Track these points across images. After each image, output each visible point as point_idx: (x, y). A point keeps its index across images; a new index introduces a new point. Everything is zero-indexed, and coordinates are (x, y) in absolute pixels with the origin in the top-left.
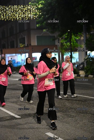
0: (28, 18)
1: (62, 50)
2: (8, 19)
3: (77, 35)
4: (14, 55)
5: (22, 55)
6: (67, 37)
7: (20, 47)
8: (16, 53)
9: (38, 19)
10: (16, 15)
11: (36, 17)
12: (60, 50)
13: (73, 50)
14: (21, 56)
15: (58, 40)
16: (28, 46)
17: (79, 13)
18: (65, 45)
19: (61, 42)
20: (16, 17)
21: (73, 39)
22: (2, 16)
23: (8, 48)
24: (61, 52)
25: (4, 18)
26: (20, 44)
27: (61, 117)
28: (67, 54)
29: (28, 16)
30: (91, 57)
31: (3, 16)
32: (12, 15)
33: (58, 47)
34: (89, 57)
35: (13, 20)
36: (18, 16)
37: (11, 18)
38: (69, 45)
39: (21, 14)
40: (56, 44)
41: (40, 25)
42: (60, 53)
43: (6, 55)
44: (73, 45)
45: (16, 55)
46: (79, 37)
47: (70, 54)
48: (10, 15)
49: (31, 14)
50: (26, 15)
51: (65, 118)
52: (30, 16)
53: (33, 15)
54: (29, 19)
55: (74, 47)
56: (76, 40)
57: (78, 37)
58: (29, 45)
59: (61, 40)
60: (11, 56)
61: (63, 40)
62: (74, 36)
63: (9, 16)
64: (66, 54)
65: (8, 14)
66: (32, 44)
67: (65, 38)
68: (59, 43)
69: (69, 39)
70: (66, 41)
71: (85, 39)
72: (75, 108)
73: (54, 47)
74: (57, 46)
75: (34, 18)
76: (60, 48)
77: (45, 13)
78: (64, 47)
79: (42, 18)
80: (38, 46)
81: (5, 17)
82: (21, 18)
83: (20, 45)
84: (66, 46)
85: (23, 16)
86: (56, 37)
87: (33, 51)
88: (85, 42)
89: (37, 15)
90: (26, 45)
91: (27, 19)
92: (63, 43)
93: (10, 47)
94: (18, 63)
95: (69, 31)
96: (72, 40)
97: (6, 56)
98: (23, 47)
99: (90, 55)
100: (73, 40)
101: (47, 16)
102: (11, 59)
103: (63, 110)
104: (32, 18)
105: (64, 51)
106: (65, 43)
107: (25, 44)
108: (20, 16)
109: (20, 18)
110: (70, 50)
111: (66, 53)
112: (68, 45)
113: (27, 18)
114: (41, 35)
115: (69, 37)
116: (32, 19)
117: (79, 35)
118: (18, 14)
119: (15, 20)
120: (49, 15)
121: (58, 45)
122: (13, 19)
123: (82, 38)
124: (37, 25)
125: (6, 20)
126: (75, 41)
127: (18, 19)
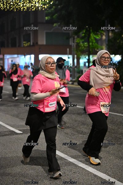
0: (36, 8)
1: (78, 52)
2: (9, 9)
3: (97, 33)
4: (16, 56)
5: (26, 57)
6: (84, 36)
7: (24, 46)
8: (18, 54)
9: (48, 10)
10: (19, 4)
11: (46, 8)
12: (75, 52)
13: (91, 53)
14: (24, 59)
15: (72, 38)
16: (33, 45)
17: (100, 5)
18: (81, 46)
19: (77, 41)
20: (19, 6)
21: (92, 38)
22: (2, 5)
23: (8, 46)
24: (76, 54)
25: (4, 7)
26: (24, 42)
27: (71, 134)
28: (84, 57)
29: (35, 6)
30: (114, 62)
31: (4, 5)
32: (14, 4)
33: (73, 47)
34: (111, 62)
35: (15, 11)
36: (22, 5)
37: (13, 7)
38: (87, 45)
39: (26, 2)
40: (70, 44)
41: (49, 17)
42: (76, 56)
43: (5, 55)
44: (91, 46)
45: (18, 57)
46: (100, 36)
47: (87, 57)
48: (12, 3)
49: (39, 3)
50: (33, 5)
51: (75, 135)
52: (38, 6)
53: (41, 4)
54: (37, 10)
55: (94, 48)
56: (96, 39)
57: (98, 36)
58: (36, 44)
59: (77, 39)
60: (11, 58)
61: (79, 39)
62: (94, 34)
63: (11, 5)
64: (82, 57)
65: (9, 2)
66: (40, 43)
67: (82, 36)
68: (74, 42)
69: (87, 38)
70: (83, 40)
71: (107, 39)
72: (88, 124)
73: (67, 48)
74: (71, 46)
75: (43, 8)
76: (75, 49)
77: (57, 2)
78: (80, 48)
79: (53, 9)
80: (46, 45)
81: (6, 6)
82: (26, 7)
83: (24, 44)
84: (83, 47)
85: (29, 5)
86: (70, 34)
87: (40, 51)
88: (107, 43)
89: (47, 5)
90: (32, 44)
91: (34, 10)
92: (79, 43)
93: (10, 45)
94: (20, 66)
95: (87, 27)
96: (90, 40)
97: (5, 57)
98: (28, 46)
99: (113, 60)
100: (92, 40)
101: (59, 7)
102: (12, 61)
103: (74, 126)
104: (40, 8)
105: (79, 53)
106: (81, 44)
107: (30, 42)
108: (25, 5)
109: (24, 7)
110: (87, 53)
111: (83, 55)
112: (85, 46)
113: (34, 8)
114: (52, 31)
115: (87, 35)
116: (40, 10)
117: (100, 33)
118: (23, 2)
119: (18, 10)
120: (62, 6)
121: (73, 45)
122: (15, 9)
123: (104, 37)
124: (47, 18)
125: (6, 10)
126: (94, 41)
127: (22, 9)
